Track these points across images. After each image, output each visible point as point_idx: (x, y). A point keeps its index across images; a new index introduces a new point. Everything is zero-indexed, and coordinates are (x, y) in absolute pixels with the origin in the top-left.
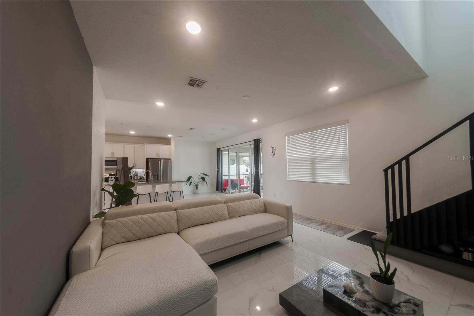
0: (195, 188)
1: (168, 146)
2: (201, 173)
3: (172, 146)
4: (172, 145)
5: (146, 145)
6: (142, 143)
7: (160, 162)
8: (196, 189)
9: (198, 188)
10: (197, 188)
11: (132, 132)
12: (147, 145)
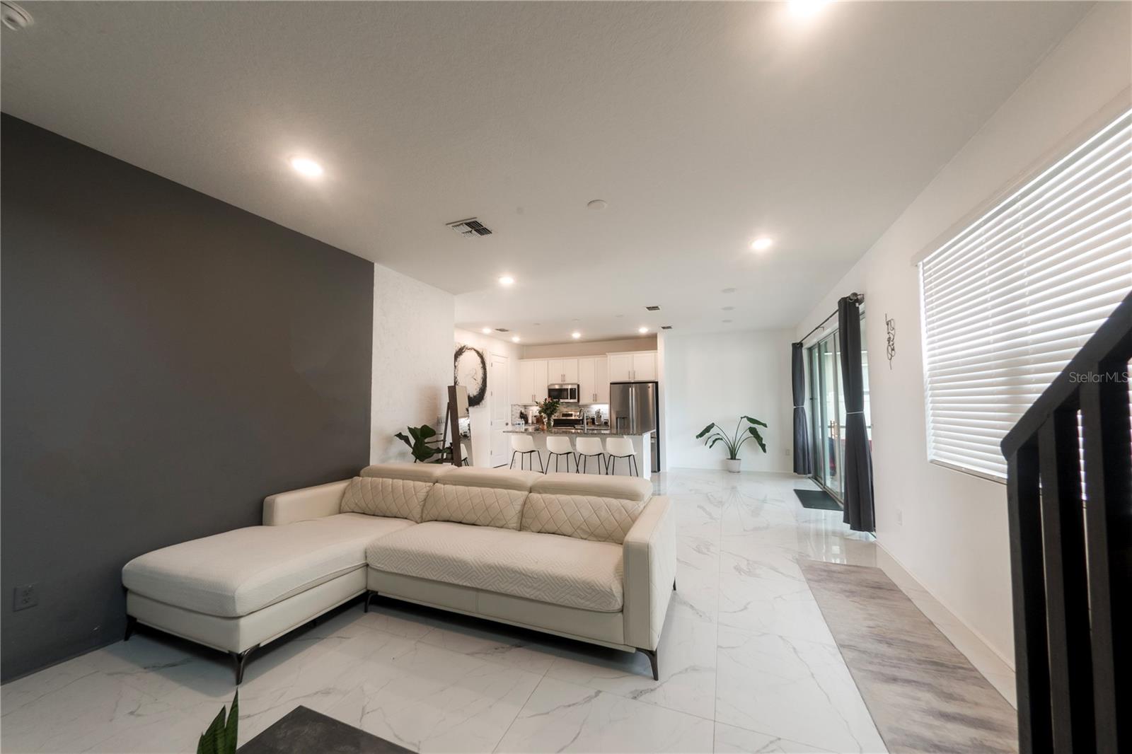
0: (730, 457)
1: (650, 354)
2: (742, 418)
3: (658, 354)
4: (658, 351)
5: (609, 356)
6: (602, 353)
7: (630, 389)
8: (732, 459)
9: (737, 458)
10: (733, 456)
11: (576, 335)
12: (612, 357)
